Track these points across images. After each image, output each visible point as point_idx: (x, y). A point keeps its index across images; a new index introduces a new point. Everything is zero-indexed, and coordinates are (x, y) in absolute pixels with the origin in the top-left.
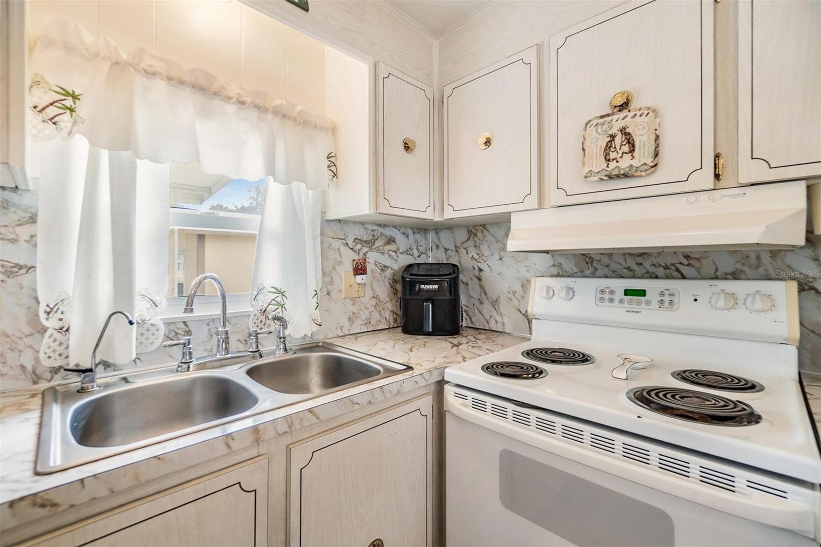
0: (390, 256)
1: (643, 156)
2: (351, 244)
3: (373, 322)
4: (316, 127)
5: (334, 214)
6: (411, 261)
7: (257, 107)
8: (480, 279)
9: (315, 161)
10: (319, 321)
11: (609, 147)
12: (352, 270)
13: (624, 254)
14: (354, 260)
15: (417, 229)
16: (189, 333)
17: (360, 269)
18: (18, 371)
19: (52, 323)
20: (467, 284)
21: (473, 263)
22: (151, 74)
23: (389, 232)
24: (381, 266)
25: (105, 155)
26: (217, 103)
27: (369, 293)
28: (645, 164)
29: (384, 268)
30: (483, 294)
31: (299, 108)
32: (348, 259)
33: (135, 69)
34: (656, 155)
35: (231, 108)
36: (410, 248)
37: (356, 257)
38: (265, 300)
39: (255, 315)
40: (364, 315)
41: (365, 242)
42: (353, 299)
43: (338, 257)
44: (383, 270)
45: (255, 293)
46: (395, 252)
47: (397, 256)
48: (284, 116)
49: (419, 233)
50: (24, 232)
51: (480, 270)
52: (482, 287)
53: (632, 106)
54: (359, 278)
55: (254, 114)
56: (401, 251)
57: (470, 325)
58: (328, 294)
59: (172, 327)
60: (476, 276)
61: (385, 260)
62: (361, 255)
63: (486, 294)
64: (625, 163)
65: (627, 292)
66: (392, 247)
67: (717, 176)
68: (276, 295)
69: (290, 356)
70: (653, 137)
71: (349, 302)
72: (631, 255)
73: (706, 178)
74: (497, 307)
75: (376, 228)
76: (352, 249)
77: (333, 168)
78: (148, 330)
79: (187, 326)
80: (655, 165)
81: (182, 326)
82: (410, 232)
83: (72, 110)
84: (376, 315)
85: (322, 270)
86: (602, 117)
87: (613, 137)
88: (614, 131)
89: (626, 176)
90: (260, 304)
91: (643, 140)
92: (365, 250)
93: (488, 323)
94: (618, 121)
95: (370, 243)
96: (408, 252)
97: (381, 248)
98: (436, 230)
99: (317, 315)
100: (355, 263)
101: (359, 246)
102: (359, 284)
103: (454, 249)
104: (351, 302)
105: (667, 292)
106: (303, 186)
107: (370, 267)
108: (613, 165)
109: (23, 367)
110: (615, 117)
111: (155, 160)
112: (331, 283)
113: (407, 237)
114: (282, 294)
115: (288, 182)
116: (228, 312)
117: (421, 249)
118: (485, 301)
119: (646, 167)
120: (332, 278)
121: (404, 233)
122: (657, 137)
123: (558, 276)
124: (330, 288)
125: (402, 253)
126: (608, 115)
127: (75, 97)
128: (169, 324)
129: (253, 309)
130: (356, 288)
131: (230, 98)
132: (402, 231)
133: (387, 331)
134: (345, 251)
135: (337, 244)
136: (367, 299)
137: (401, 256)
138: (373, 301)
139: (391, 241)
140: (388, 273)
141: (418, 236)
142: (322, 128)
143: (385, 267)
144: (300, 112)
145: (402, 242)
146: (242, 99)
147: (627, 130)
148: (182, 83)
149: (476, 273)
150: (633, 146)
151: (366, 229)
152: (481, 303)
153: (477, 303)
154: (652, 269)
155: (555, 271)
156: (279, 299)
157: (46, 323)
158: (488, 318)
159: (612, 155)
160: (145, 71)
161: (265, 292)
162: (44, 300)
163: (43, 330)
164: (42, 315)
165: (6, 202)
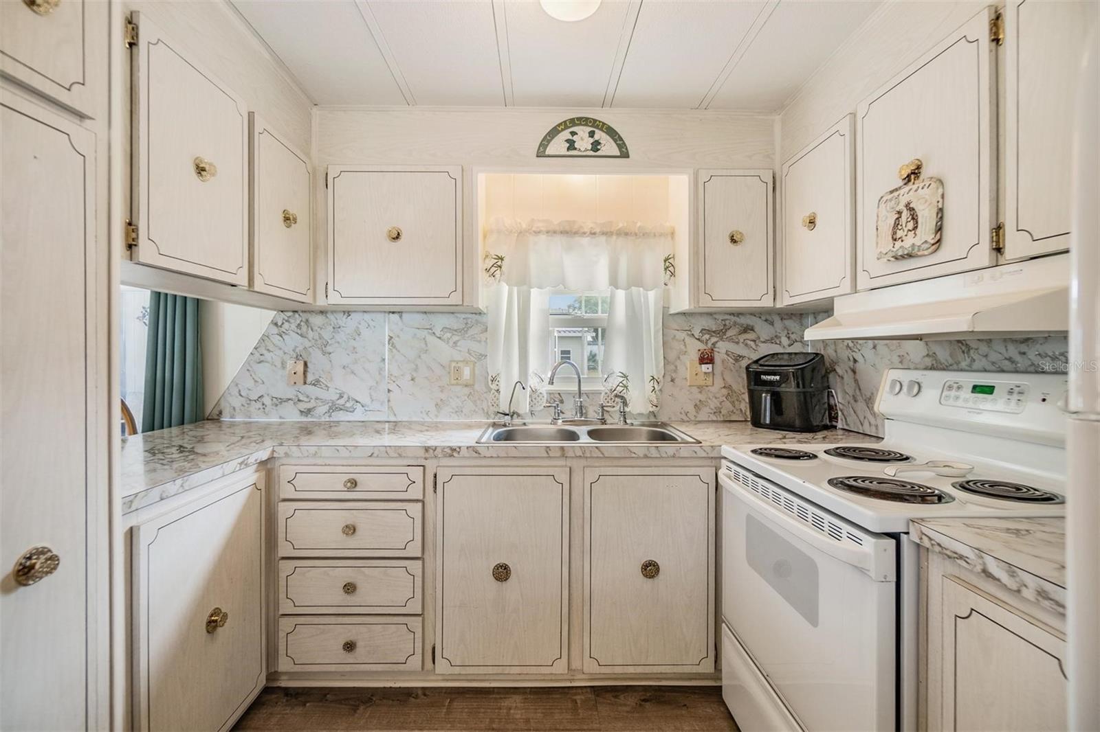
0: (746, 345)
1: (926, 232)
2: (697, 334)
3: (724, 411)
4: (655, 235)
5: (676, 308)
6: (778, 349)
7: (603, 233)
8: (854, 372)
9: (652, 263)
10: (655, 402)
11: (897, 224)
12: (698, 359)
13: (1005, 340)
14: (699, 350)
15: (787, 314)
16: (562, 402)
17: (707, 359)
18: (481, 411)
19: (494, 387)
20: (842, 378)
21: (848, 353)
22: (537, 233)
23: (743, 320)
24: (734, 356)
25: (515, 289)
26: (577, 239)
27: (719, 383)
28: (926, 242)
29: (738, 358)
30: (857, 391)
31: (639, 224)
32: (694, 348)
33: (530, 233)
34: (939, 229)
35: (585, 241)
36: (776, 336)
37: (702, 347)
38: (615, 381)
39: (606, 393)
40: (714, 404)
41: (714, 332)
42: (699, 387)
43: (683, 347)
44: (736, 360)
45: (606, 376)
46: (754, 341)
47: (757, 345)
48: (626, 234)
49: (791, 318)
50: (483, 336)
51: (855, 361)
52: (856, 381)
53: (925, 173)
54: (705, 368)
55: (603, 239)
56: (762, 339)
57: (846, 427)
58: (673, 381)
59: (552, 396)
60: (850, 368)
61: (740, 350)
62: (710, 345)
63: (860, 389)
64: (909, 242)
65: (976, 389)
66: (751, 335)
67: (998, 251)
68: (623, 379)
69: (627, 427)
70: (935, 210)
71: (695, 390)
72: (1014, 341)
73: (983, 254)
74: (870, 405)
75: (727, 317)
76: (698, 339)
77: (671, 269)
78: (538, 396)
79: (561, 396)
80: (939, 241)
81: (558, 396)
82: (777, 319)
83: (500, 267)
84: (728, 405)
85: (664, 357)
86: (892, 192)
87: (900, 213)
88: (901, 207)
89: (910, 256)
90: (611, 385)
91: (927, 215)
92: (714, 340)
93: (862, 425)
94: (906, 195)
95: (721, 333)
96: (773, 340)
97: (734, 337)
98: (814, 313)
99: (653, 397)
100: (700, 353)
101: (707, 336)
102: (705, 373)
104: (698, 390)
105: (1017, 390)
106: (641, 289)
107: (718, 358)
108: (898, 244)
109: (483, 409)
110: (902, 192)
111: (540, 287)
112: (675, 371)
113: (772, 324)
114: (625, 377)
115: (627, 288)
116: (582, 389)
117: (793, 337)
118: (859, 398)
119: (926, 246)
120: (676, 367)
121: (766, 320)
122: (941, 210)
123: (932, 368)
124: (673, 375)
125: (764, 342)
126: (896, 190)
127: (502, 259)
128: (550, 394)
129: (603, 389)
130: (702, 377)
131: (584, 233)
132: (763, 318)
133: (744, 423)
134: (689, 340)
135: (682, 335)
136: (717, 387)
137: (761, 345)
138: (725, 392)
139: (747, 329)
140: (744, 363)
141: (788, 323)
142: (661, 235)
143: (740, 357)
144: (640, 227)
145: (764, 331)
146: (593, 232)
147: (911, 206)
148: (555, 232)
149: (851, 363)
150: (917, 223)
151: (716, 318)
152: (856, 401)
153: (852, 401)
154: (1038, 361)
155: (928, 361)
156: (624, 382)
157: (492, 387)
158: (862, 419)
159: (899, 234)
160: (535, 232)
161: (615, 375)
162: (492, 373)
163: (490, 390)
164: (490, 382)
165: (478, 320)
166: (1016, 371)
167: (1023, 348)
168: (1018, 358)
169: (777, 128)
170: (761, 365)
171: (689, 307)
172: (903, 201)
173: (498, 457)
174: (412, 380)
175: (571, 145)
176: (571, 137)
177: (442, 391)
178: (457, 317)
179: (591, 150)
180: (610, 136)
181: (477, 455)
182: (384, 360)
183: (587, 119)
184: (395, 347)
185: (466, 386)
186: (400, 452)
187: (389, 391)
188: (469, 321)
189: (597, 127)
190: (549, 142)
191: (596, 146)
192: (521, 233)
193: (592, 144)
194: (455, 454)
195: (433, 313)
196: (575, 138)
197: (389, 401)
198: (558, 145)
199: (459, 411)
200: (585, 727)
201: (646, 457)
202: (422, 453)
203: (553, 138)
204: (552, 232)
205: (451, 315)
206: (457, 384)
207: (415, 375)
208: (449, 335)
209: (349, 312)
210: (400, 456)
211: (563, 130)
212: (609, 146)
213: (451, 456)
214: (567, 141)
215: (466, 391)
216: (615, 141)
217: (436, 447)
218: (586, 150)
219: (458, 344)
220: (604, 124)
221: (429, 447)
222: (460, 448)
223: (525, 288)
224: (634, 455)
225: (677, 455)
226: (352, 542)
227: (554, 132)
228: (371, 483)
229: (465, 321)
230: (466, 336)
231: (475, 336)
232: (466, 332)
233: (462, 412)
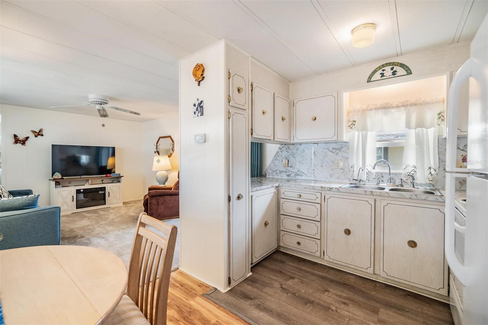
2: (462, 148)
4: (432, 103)
7: (403, 106)
12: (461, 160)
14: (462, 155)
16: (383, 177)
17: (465, 160)
19: (352, 169)
22: (371, 110)
25: (361, 133)
26: (390, 110)
31: (423, 99)
32: (459, 155)
35: (393, 110)
37: (464, 154)
38: (410, 169)
39: (405, 174)
45: (405, 167)
48: (416, 105)
50: (348, 151)
55: (403, 108)
59: (378, 174)
68: (414, 168)
76: (462, 150)
77: (442, 118)
78: (371, 174)
79: (382, 175)
81: (381, 174)
83: (354, 125)
85: (439, 159)
90: (407, 171)
99: (430, 177)
100: (463, 156)
109: (348, 178)
115: (416, 128)
116: (391, 172)
127: (355, 121)
128: (377, 173)
129: (403, 172)
131: (393, 107)
142: (436, 102)
144: (423, 101)
146: (398, 106)
148: (379, 108)
156: (415, 170)
157: (351, 169)
160: (369, 109)
161: (410, 167)
162: (351, 165)
163: (350, 171)
164: (350, 168)
165: (345, 145)
173: (346, 192)
174: (322, 166)
175: (382, 75)
176: (382, 72)
177: (332, 171)
178: (338, 144)
179: (392, 75)
180: (402, 67)
181: (338, 191)
182: (312, 159)
183: (390, 63)
184: (315, 155)
185: (341, 169)
186: (314, 188)
187: (314, 170)
188: (342, 145)
189: (395, 65)
190: (372, 76)
191: (394, 73)
192: (364, 111)
193: (392, 73)
194: (331, 190)
195: (329, 143)
196: (384, 72)
197: (314, 173)
198: (377, 76)
199: (338, 178)
201: (410, 198)
202: (320, 189)
203: (374, 74)
204: (377, 109)
205: (336, 143)
206: (338, 168)
207: (322, 165)
208: (335, 151)
209: (301, 144)
210: (314, 189)
211: (378, 70)
212: (400, 71)
213: (330, 190)
214: (381, 74)
215: (342, 171)
216: (404, 69)
217: (325, 187)
218: (390, 76)
219: (338, 154)
220: (398, 63)
221: (323, 187)
222: (333, 188)
223: (364, 132)
224: (404, 197)
226: (299, 213)
227: (375, 72)
228: (305, 196)
229: (341, 145)
230: (341, 151)
231: (345, 151)
232: (341, 149)
233: (339, 178)
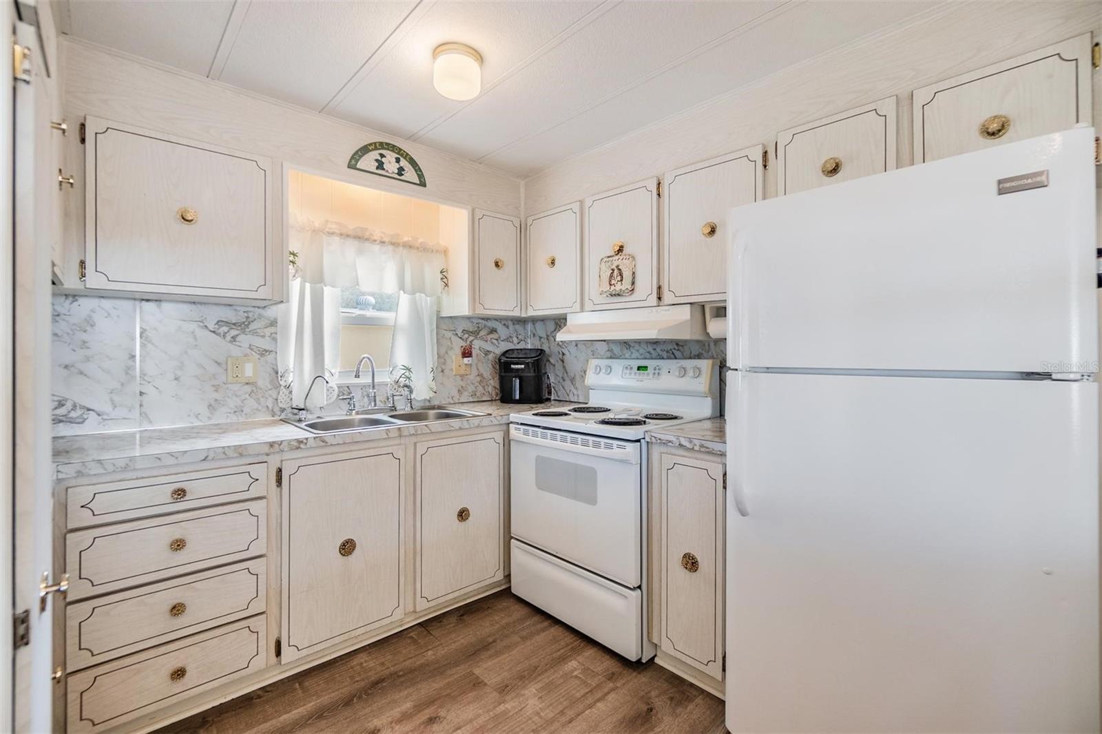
0: (492, 343)
1: (627, 284)
2: (460, 334)
3: (478, 394)
4: (432, 251)
5: (446, 313)
6: (511, 346)
7: (393, 244)
8: (563, 361)
9: (431, 275)
10: (435, 390)
11: (611, 276)
12: (461, 354)
13: (647, 342)
14: (462, 346)
15: (516, 321)
17: (467, 353)
18: (265, 409)
20: (554, 365)
21: (558, 349)
22: (331, 234)
23: (491, 324)
24: (484, 351)
25: (308, 285)
26: (367, 244)
27: (475, 372)
28: (627, 289)
29: (487, 353)
30: (565, 375)
31: (420, 241)
32: (458, 345)
33: (324, 233)
34: (633, 283)
35: (376, 248)
36: (510, 337)
37: (464, 344)
38: (398, 374)
39: (392, 384)
40: (471, 388)
41: (471, 332)
42: (461, 376)
43: (449, 344)
44: (486, 355)
45: (391, 369)
46: (497, 340)
47: (499, 343)
48: (411, 247)
49: (518, 324)
50: (268, 331)
51: (563, 354)
52: (564, 367)
53: (626, 251)
54: (466, 360)
55: (391, 248)
56: (502, 339)
57: (557, 398)
58: (442, 371)
59: (341, 389)
60: (560, 359)
61: (488, 347)
62: (468, 342)
63: (567, 373)
64: (618, 287)
65: (639, 368)
66: (494, 336)
67: (659, 298)
68: (405, 371)
69: (415, 411)
70: (631, 273)
71: (458, 378)
72: (650, 343)
73: (653, 299)
74: (574, 383)
75: (480, 321)
76: (461, 338)
77: (444, 280)
78: (328, 390)
79: (349, 389)
80: (633, 290)
81: (347, 389)
82: (510, 323)
83: (293, 262)
84: (480, 388)
85: (437, 353)
86: (609, 257)
87: (613, 270)
88: (614, 267)
89: (619, 295)
90: (395, 376)
91: (627, 275)
92: (471, 338)
93: (568, 395)
94: (617, 261)
95: (475, 333)
96: (508, 339)
97: (484, 337)
98: (533, 321)
99: (433, 385)
100: (463, 348)
101: (466, 336)
102: (466, 365)
103: (545, 337)
104: (460, 378)
105: (658, 368)
106: (423, 295)
107: (474, 352)
108: (613, 287)
109: (268, 407)
110: (614, 258)
111: (333, 287)
112: (444, 363)
113: (508, 327)
114: (409, 370)
115: (413, 293)
116: (375, 381)
117: (520, 337)
118: (566, 378)
119: (627, 291)
120: (445, 360)
121: (505, 325)
122: (634, 273)
123: (611, 358)
124: (443, 367)
125: (503, 341)
126: (611, 257)
127: (294, 255)
128: (340, 387)
129: (389, 380)
130: (464, 368)
131: (375, 241)
132: (503, 323)
133: (490, 403)
134: (454, 339)
135: (449, 334)
136: (473, 376)
137: (502, 343)
138: (478, 379)
139: (493, 331)
140: (491, 356)
141: (517, 327)
142: (437, 251)
143: (488, 351)
144: (421, 243)
145: (503, 332)
146: (382, 240)
147: (620, 267)
148: (348, 236)
149: (561, 356)
150: (622, 277)
151: (472, 322)
152: (564, 380)
153: (561, 381)
154: (661, 353)
155: (609, 354)
156: (407, 374)
158: (568, 391)
159: (613, 282)
160: (328, 233)
161: (397, 369)
162: (280, 369)
163: (281, 385)
164: (280, 378)
165: (260, 315)
166: (652, 358)
167: (655, 346)
168: (652, 351)
169: (522, 190)
170: (507, 358)
171: (469, 312)
172: (616, 264)
174: (176, 379)
175: (380, 165)
176: (379, 158)
177: (216, 391)
178: (236, 310)
179: (397, 174)
180: (412, 165)
181: (323, 444)
182: (133, 357)
183: (394, 146)
184: (150, 342)
185: (247, 383)
186: (240, 451)
187: (141, 394)
188: (250, 315)
189: (402, 155)
190: (361, 157)
191: (401, 171)
192: (315, 231)
193: (398, 169)
194: (302, 446)
195: (205, 304)
196: (383, 160)
197: (141, 405)
198: (368, 161)
199: (239, 411)
200: (430, 647)
202: (266, 449)
203: (364, 155)
204: (345, 236)
205: (228, 307)
206: (236, 383)
207: (179, 374)
208: (225, 329)
209: (74, 296)
210: (241, 455)
211: (373, 150)
212: (410, 174)
213: (298, 448)
214: (377, 160)
215: (248, 388)
216: (416, 171)
217: (282, 441)
218: (393, 173)
219: (238, 339)
220: (407, 154)
221: (274, 442)
222: (307, 439)
223: (318, 285)
225: (481, 425)
226: (182, 556)
227: (365, 150)
228: (200, 490)
229: (246, 314)
230: (247, 330)
231: (259, 331)
232: (247, 326)
233: (242, 411)
